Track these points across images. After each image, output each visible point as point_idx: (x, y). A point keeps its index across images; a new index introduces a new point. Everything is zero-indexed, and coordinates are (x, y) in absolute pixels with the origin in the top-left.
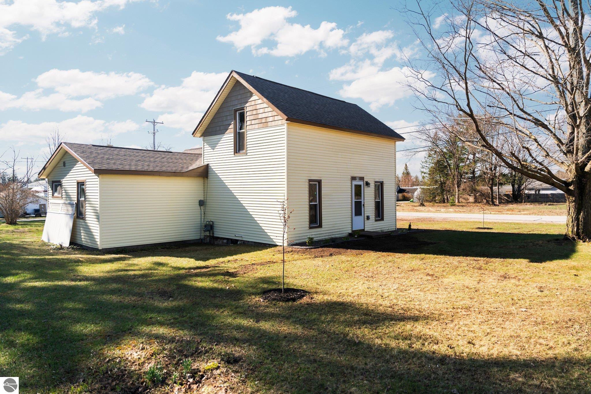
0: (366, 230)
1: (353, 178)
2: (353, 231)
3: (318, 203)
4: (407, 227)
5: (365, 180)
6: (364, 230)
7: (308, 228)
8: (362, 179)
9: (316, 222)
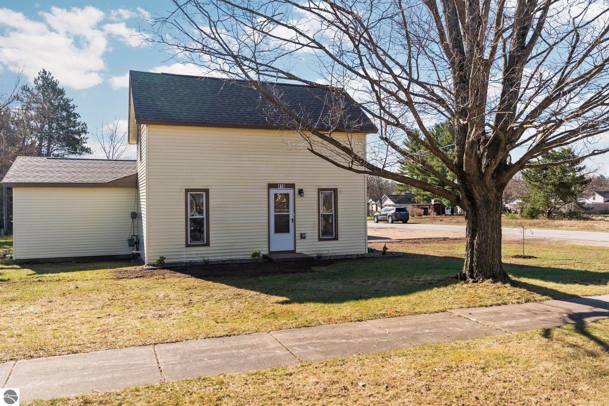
0: (298, 251)
1: (271, 186)
2: (270, 252)
3: (204, 216)
4: (381, 249)
5: (297, 188)
6: (294, 252)
7: (184, 246)
8: (291, 186)
9: (200, 239)
